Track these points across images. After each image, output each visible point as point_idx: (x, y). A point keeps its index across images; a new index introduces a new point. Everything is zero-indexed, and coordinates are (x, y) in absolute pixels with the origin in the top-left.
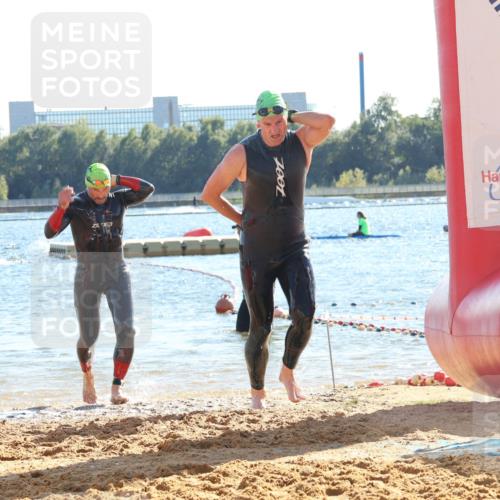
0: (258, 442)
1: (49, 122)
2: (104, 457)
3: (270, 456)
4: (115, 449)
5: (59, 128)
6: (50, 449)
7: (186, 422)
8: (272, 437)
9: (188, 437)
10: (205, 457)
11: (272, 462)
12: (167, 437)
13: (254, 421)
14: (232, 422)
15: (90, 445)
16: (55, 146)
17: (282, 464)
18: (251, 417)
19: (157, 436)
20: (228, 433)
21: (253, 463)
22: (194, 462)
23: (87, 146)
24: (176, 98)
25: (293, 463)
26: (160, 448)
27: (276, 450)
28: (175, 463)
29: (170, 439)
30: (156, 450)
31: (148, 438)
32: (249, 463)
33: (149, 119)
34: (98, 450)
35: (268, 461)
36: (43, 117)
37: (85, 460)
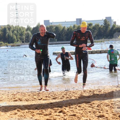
0: (101, 96)
1: (53, 24)
2: (66, 100)
3: (104, 100)
4: (69, 98)
5: (55, 26)
6: (54, 98)
7: (84, 92)
8: (104, 95)
9: (85, 95)
10: (89, 100)
11: (104, 101)
12: (80, 95)
13: (100, 92)
14: (95, 92)
15: (63, 97)
16: (54, 30)
17: (107, 101)
18: (99, 91)
19: (78, 95)
20: (94, 94)
21: (100, 101)
22: (86, 101)
23: (61, 30)
24: (81, 19)
25: (109, 101)
26: (79, 98)
27: (105, 98)
28: (82, 101)
29: (81, 96)
30: (78, 98)
31: (76, 96)
32: (99, 101)
33: (75, 23)
34: (65, 98)
35: (103, 101)
36: (51, 23)
37: (62, 100)
